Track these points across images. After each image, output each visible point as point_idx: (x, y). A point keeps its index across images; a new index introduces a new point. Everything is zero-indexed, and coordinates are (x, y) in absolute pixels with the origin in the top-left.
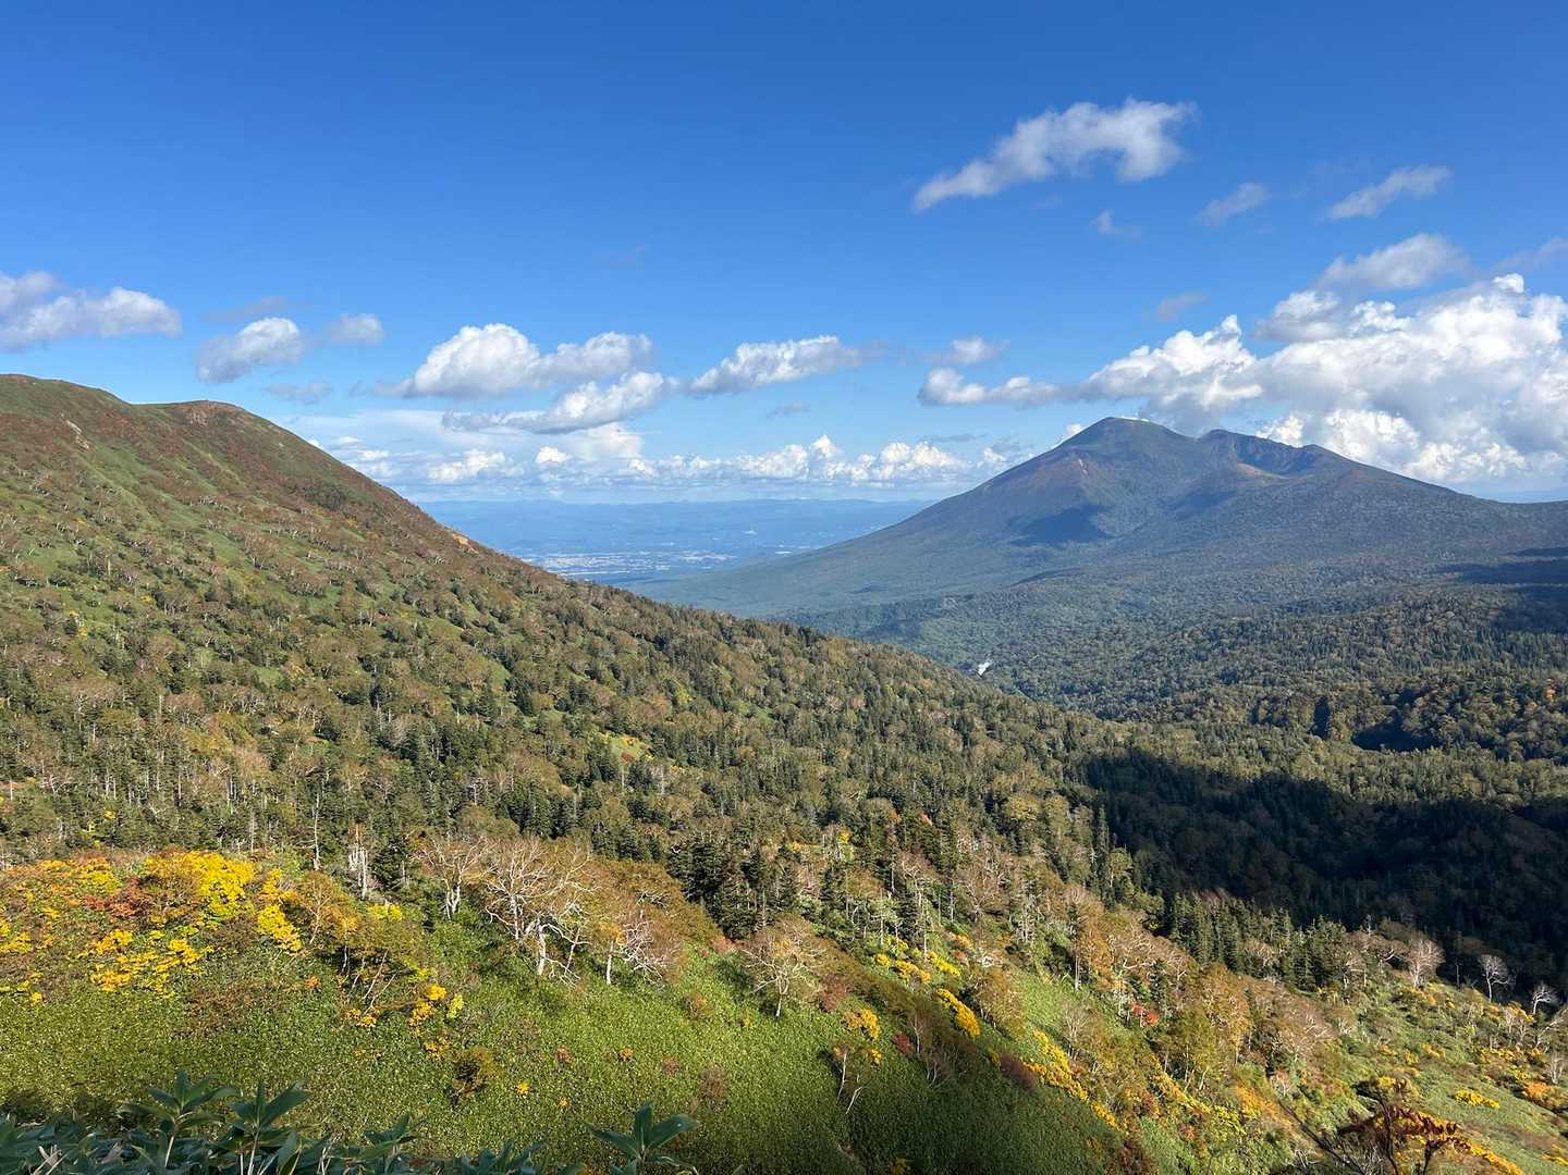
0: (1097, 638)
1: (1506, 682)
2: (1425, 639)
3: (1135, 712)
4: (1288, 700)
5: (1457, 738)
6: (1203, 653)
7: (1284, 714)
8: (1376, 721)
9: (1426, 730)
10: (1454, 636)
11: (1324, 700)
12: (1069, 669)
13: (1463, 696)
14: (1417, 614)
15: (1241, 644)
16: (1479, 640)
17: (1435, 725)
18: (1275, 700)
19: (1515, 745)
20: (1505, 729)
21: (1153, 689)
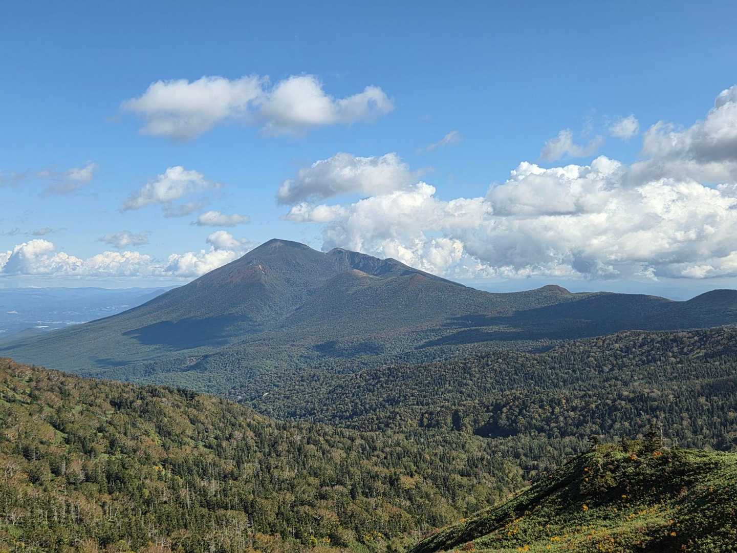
0: (302, 381)
1: (544, 398)
2: (491, 375)
3: (357, 426)
4: (438, 413)
5: (526, 428)
6: (371, 387)
7: (437, 421)
8: (484, 421)
9: (511, 425)
10: (504, 372)
11: (457, 412)
12: (290, 401)
13: (524, 406)
14: (484, 361)
15: (392, 381)
16: (516, 374)
17: (515, 422)
18: (431, 414)
19: (556, 430)
20: (548, 421)
21: (347, 410)
